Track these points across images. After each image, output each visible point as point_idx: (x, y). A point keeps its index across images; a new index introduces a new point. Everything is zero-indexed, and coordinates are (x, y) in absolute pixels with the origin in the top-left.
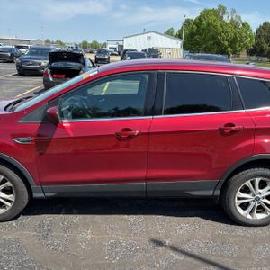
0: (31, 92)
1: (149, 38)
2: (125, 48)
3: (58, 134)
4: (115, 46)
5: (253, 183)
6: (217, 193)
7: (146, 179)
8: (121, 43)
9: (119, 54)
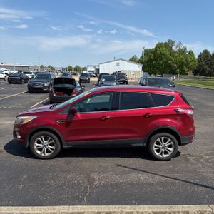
0: (40, 104)
1: (118, 64)
2: (100, 72)
3: (75, 118)
4: (93, 70)
5: (161, 139)
6: (145, 144)
7: (113, 138)
8: (97, 68)
9: (96, 76)
